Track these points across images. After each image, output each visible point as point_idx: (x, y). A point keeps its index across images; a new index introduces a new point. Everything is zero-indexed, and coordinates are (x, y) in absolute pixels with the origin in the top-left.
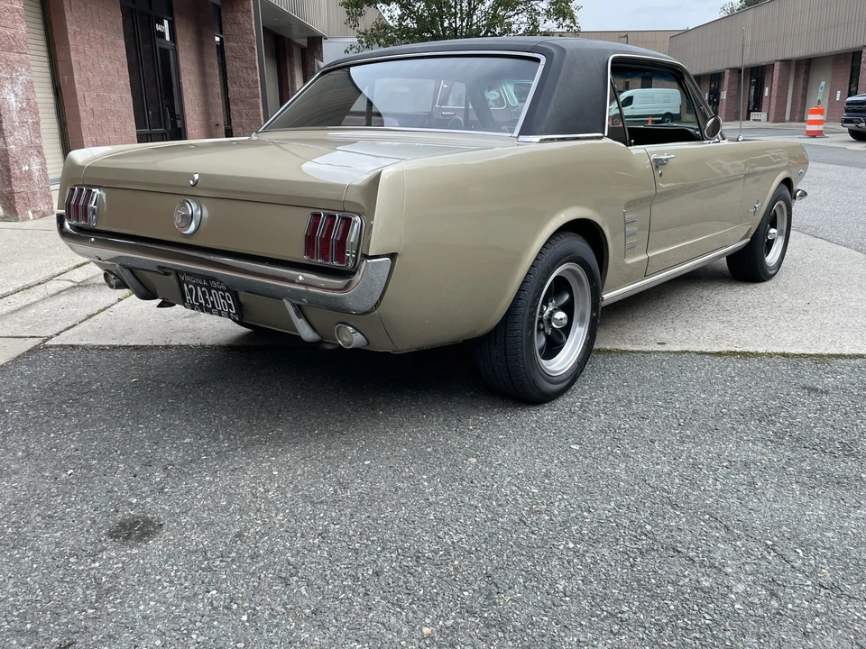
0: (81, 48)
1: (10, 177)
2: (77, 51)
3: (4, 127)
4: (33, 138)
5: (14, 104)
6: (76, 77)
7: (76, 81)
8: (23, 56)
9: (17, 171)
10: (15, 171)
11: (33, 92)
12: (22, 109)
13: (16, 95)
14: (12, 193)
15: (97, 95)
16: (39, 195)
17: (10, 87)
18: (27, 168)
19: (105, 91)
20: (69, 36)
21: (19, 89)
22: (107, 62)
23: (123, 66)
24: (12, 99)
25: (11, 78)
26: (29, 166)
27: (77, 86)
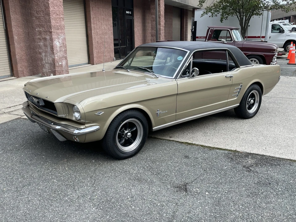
0: (95, 22)
1: (55, 66)
2: (94, 24)
3: (54, 52)
4: (64, 55)
5: (58, 45)
6: (93, 32)
7: (92, 33)
8: (63, 31)
9: (57, 65)
10: (57, 64)
11: (65, 41)
12: (61, 46)
13: (59, 42)
14: (55, 71)
15: (100, 37)
16: (64, 71)
17: (57, 40)
18: (61, 63)
19: (103, 35)
20: (91, 19)
21: (60, 41)
22: (105, 26)
23: (111, 27)
24: (58, 44)
25: (58, 38)
26: (62, 63)
27: (93, 34)
